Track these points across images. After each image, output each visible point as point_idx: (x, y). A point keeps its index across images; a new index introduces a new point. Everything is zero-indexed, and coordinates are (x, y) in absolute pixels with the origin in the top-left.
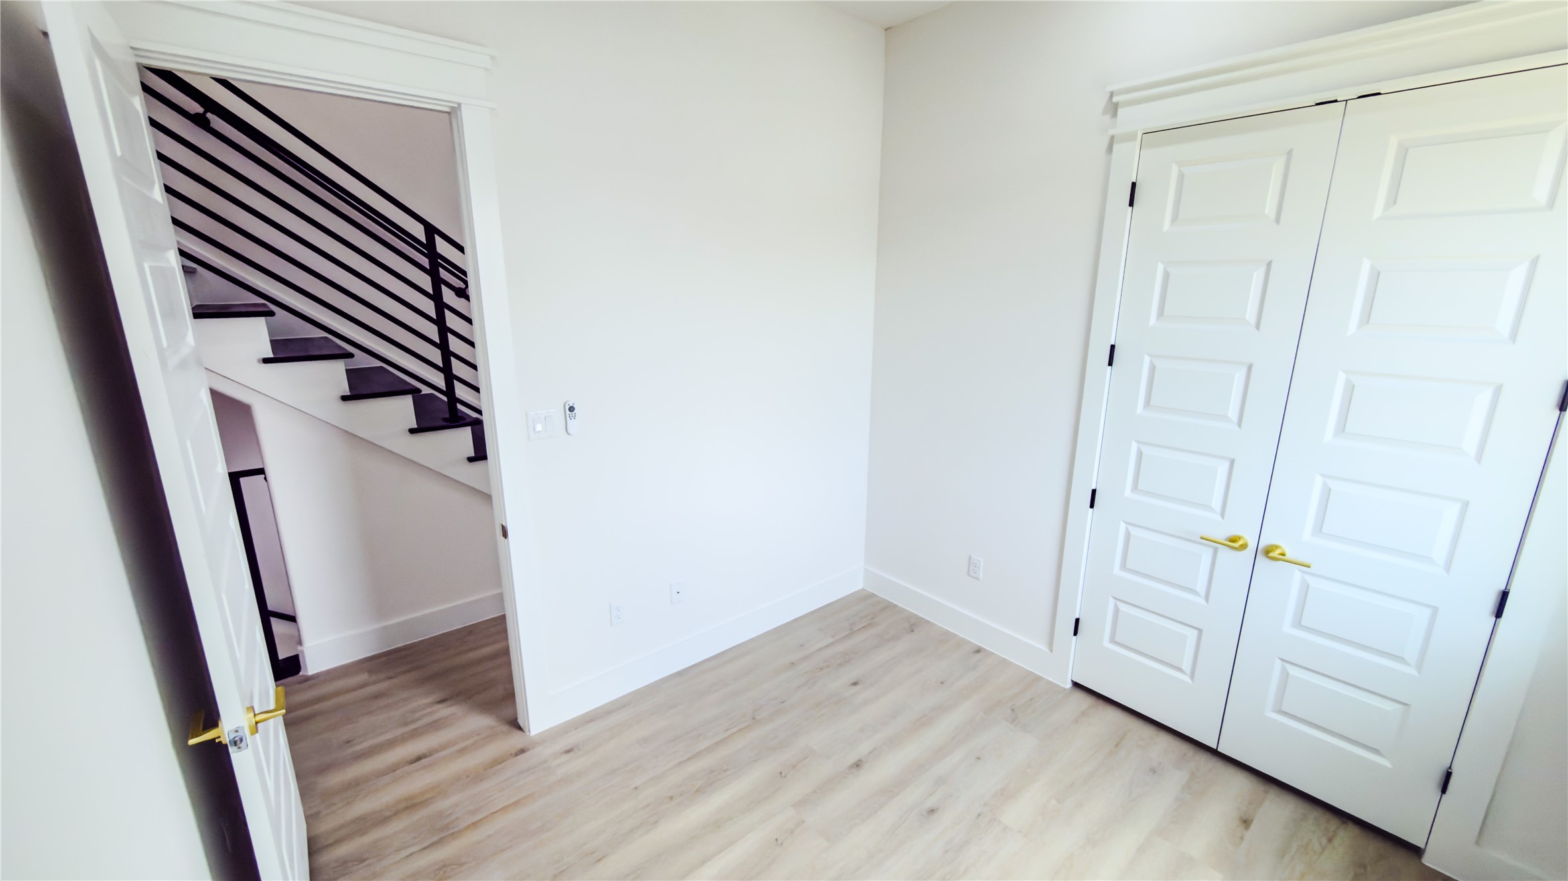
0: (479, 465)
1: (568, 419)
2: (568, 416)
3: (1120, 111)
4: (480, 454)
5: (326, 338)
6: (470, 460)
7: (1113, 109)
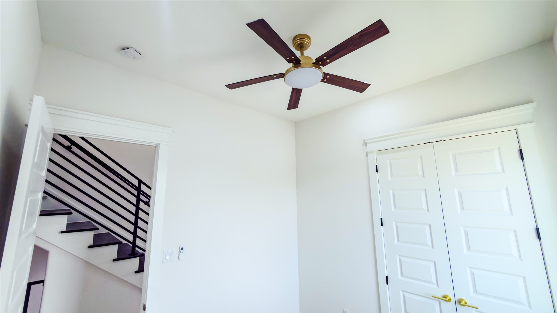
0: (140, 274)
1: (180, 253)
2: (180, 252)
3: (367, 145)
4: (141, 269)
5: (90, 222)
6: (136, 272)
7: (366, 144)
